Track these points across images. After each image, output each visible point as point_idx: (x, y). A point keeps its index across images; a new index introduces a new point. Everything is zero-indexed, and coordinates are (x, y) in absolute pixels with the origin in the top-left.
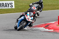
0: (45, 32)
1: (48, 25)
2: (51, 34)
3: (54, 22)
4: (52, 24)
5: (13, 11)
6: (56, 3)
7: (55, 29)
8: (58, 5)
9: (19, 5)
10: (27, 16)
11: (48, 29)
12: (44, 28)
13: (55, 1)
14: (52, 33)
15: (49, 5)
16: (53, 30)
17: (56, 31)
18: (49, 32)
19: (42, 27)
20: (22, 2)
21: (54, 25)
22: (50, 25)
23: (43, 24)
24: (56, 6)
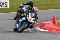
0: (40, 32)
1: (43, 25)
2: (47, 35)
3: (49, 22)
4: (47, 24)
5: (8, 11)
6: (51, 3)
7: (50, 29)
8: (53, 5)
9: (14, 4)
10: (28, 17)
11: (43, 29)
12: (39, 28)
13: (50, 1)
14: (47, 33)
15: (44, 5)
16: (48, 30)
17: (51, 31)
18: (45, 32)
19: (37, 27)
20: (16, 1)
21: (49, 25)
22: (45, 25)
23: (38, 24)
24: (51, 5)
